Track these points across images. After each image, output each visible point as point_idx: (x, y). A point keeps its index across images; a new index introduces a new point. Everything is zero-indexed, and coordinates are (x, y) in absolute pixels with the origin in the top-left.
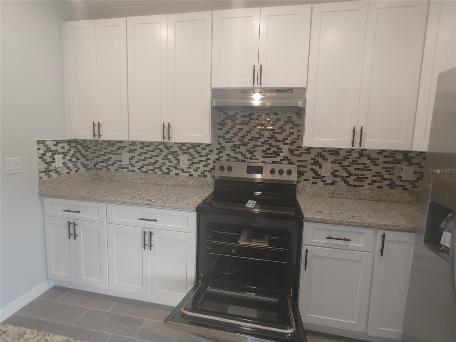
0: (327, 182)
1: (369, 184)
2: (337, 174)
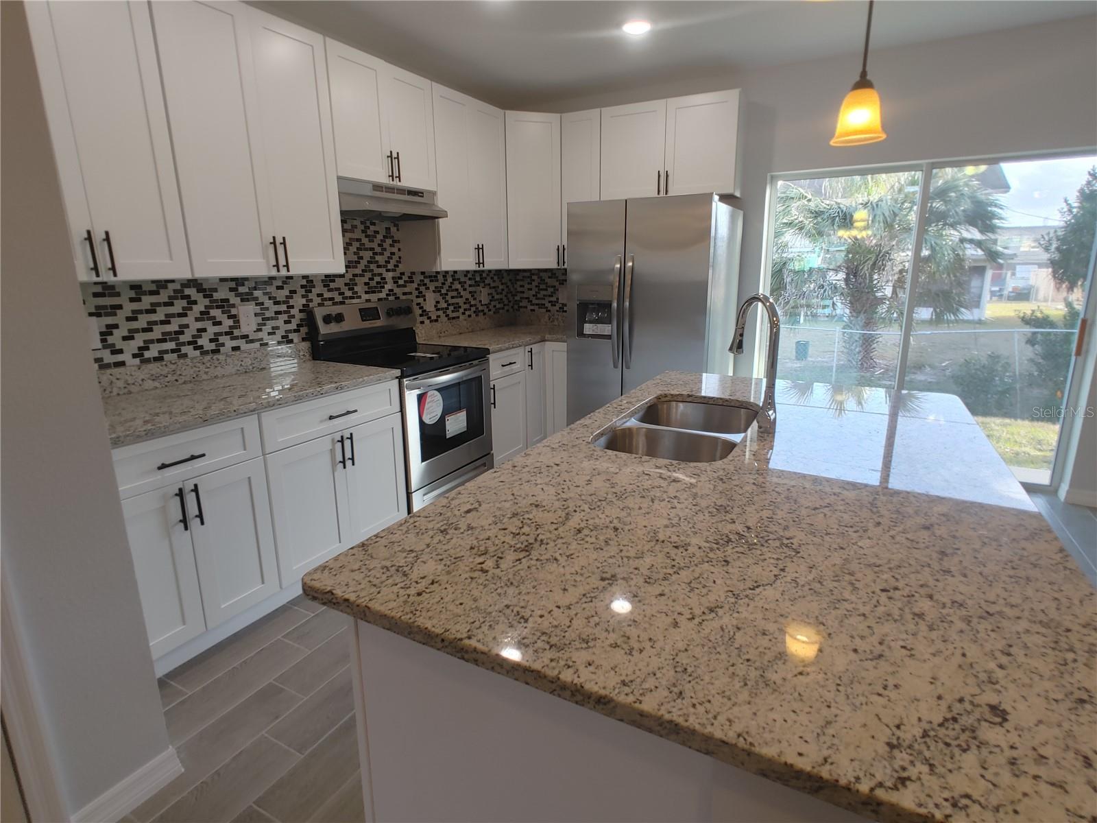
1: (463, 314)
2: (438, 306)
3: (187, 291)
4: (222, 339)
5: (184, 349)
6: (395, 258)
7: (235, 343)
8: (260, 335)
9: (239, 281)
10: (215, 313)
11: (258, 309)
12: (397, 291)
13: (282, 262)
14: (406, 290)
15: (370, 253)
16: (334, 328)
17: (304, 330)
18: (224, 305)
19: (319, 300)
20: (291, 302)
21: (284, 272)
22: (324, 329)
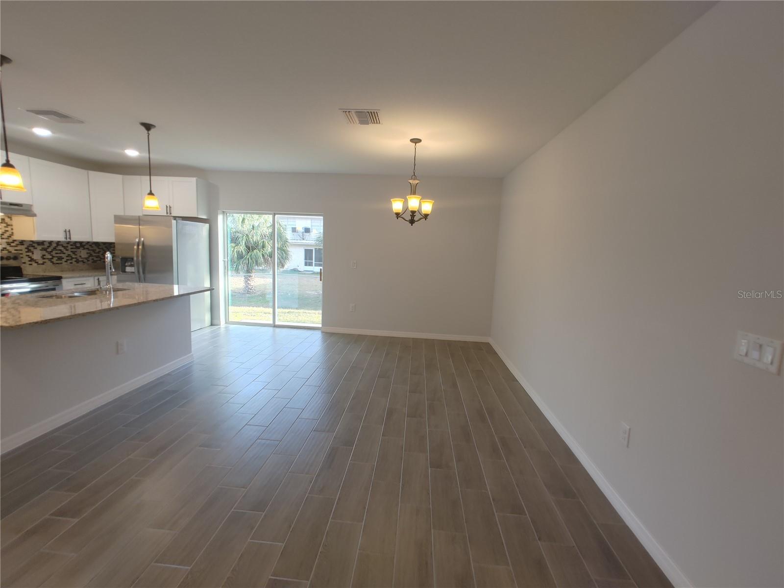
0: (39, 263)
1: (65, 262)
2: (45, 257)
6: (9, 233)
12: (9, 248)
14: (18, 248)
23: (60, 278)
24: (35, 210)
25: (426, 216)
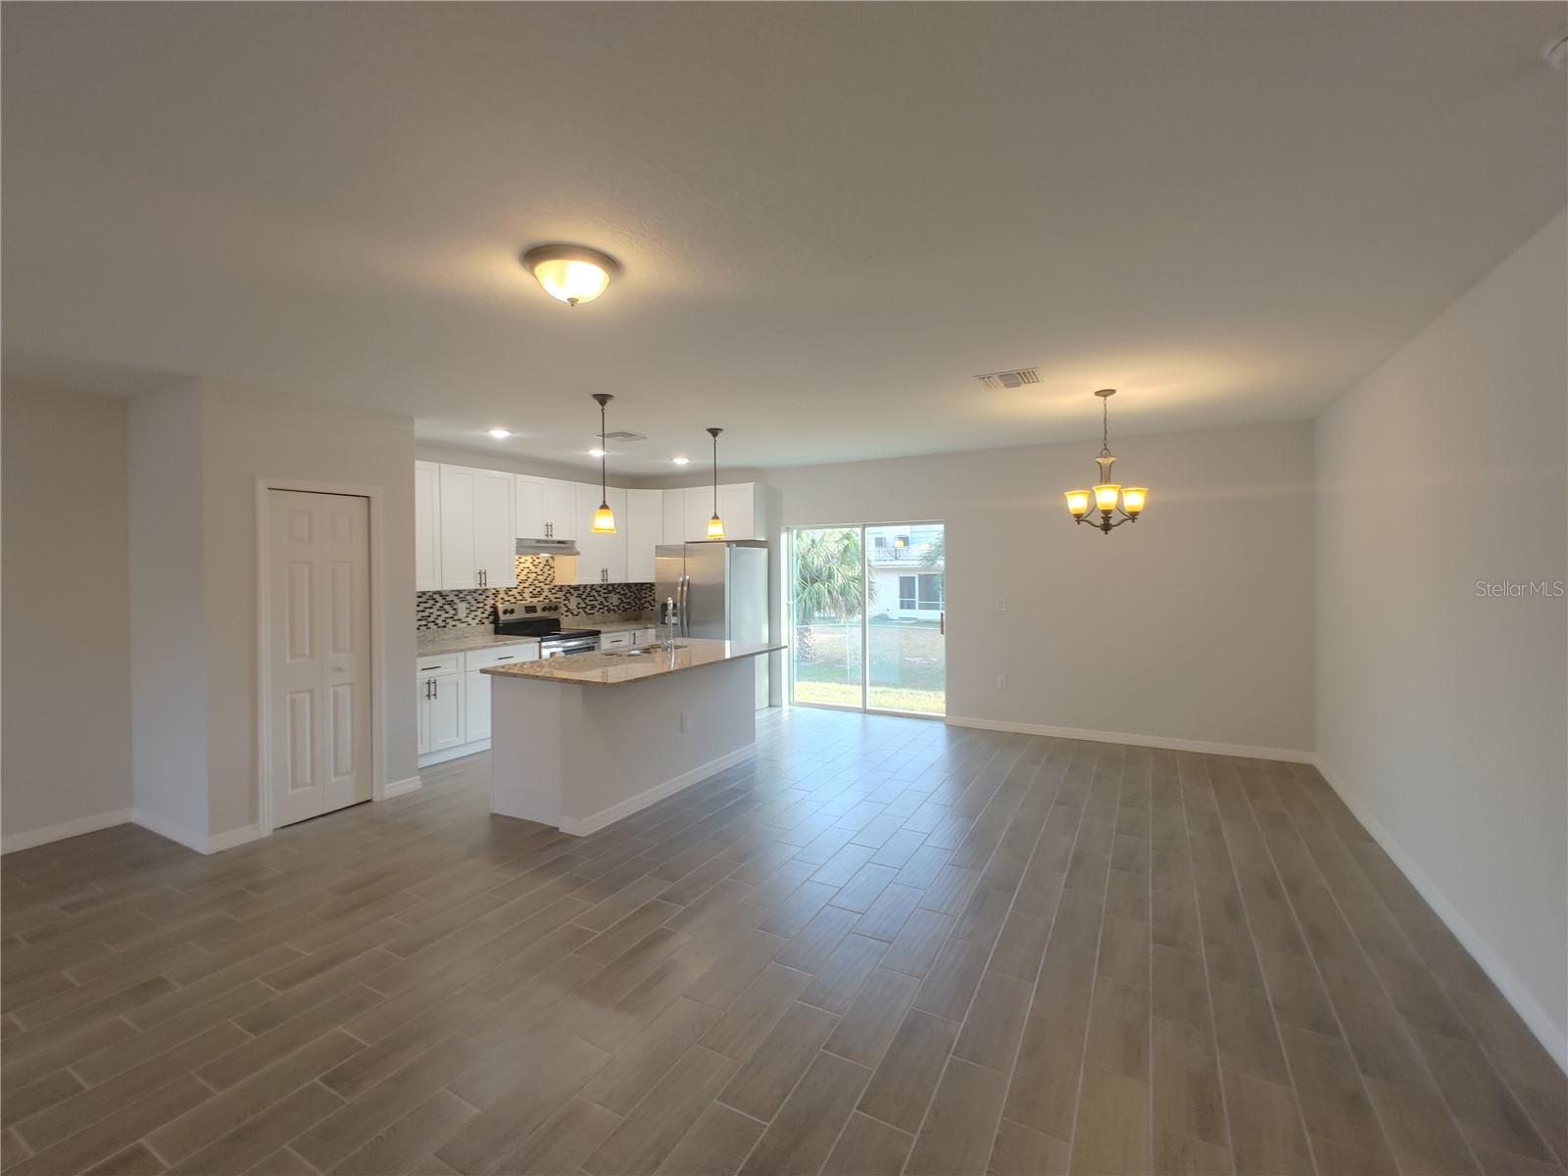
3: (435, 596)
4: (448, 621)
5: (430, 625)
6: (551, 577)
7: (454, 623)
8: (467, 619)
9: (460, 592)
10: (447, 607)
11: (468, 606)
12: (550, 596)
13: (483, 582)
14: (557, 596)
15: (535, 575)
16: (508, 617)
17: (492, 618)
18: (451, 603)
19: (501, 601)
20: (486, 602)
21: (484, 587)
22: (503, 617)
23: (598, 633)
24: (578, 547)
25: (1133, 516)
